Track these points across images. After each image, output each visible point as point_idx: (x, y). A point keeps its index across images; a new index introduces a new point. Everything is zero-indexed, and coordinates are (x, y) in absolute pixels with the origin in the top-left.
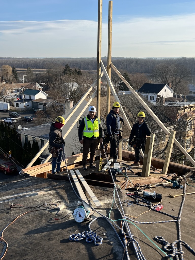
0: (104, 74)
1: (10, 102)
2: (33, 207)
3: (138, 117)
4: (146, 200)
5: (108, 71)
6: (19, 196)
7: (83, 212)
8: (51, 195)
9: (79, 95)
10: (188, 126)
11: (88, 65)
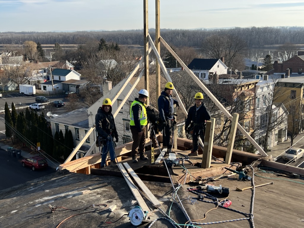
0: (153, 49)
1: (35, 85)
2: (78, 210)
3: (195, 99)
4: (211, 196)
5: (156, 46)
6: (59, 196)
7: (141, 214)
8: (98, 194)
9: (118, 74)
10: (247, 106)
11: (127, 38)
